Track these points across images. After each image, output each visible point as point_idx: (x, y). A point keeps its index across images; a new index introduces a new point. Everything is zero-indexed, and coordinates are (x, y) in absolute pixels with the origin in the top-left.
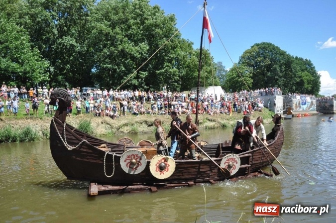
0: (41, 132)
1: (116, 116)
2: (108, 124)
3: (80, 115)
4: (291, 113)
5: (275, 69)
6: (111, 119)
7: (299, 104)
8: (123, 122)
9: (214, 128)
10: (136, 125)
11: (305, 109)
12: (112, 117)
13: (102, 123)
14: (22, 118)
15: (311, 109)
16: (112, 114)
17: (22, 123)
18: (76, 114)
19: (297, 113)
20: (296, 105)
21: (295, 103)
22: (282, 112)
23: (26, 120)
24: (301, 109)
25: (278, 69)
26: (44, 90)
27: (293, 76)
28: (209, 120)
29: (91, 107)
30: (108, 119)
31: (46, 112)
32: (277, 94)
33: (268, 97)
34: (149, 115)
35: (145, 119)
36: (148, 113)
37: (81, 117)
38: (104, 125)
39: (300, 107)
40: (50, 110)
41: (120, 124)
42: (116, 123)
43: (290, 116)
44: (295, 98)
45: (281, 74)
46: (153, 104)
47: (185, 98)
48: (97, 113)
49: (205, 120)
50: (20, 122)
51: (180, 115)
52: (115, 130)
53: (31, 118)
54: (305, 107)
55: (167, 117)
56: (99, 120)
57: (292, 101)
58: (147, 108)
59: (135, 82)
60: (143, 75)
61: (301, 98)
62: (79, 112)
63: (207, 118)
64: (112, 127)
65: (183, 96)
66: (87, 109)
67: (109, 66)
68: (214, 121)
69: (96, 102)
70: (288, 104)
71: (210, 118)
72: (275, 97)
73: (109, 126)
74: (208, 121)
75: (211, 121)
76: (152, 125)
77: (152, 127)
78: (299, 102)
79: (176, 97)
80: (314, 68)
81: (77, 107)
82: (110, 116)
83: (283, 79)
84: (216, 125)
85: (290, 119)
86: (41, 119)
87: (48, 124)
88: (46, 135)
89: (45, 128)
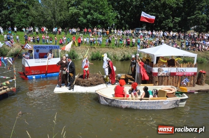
0: (113, 56)
3: (134, 47)
14: (104, 47)
17: (104, 50)
18: (132, 47)
26: (115, 31)
29: (141, 43)
31: (116, 45)
37: (135, 48)
40: (117, 43)
48: (144, 47)
53: (108, 48)
59: (171, 25)
60: (177, 20)
62: (133, 46)
69: (144, 39)
81: (133, 43)
86: (113, 48)
87: (117, 52)
88: (115, 58)
89: (115, 54)
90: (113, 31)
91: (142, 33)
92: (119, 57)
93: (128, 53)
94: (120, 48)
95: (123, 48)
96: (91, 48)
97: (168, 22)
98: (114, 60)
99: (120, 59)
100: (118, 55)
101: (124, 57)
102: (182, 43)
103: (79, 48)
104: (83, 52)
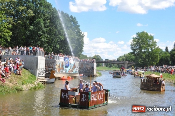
4: (54, 77)
5: (39, 23)
7: (62, 66)
11: (67, 71)
15: (74, 71)
19: (60, 76)
20: (59, 66)
21: (58, 65)
22: (44, 75)
24: (64, 72)
25: (42, 24)
27: (57, 33)
32: (40, 55)
33: (30, 57)
39: (63, 69)
43: (52, 80)
44: (59, 59)
45: (45, 30)
54: (68, 69)
57: (55, 62)
61: (64, 60)
70: (51, 66)
72: (37, 58)
78: (63, 63)
80: (79, 26)
83: (47, 35)
85: (53, 83)
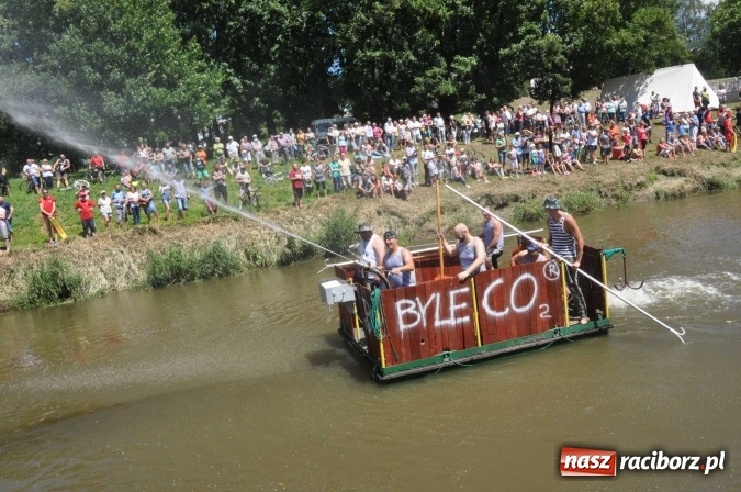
0: (242, 253)
1: (409, 191)
2: (393, 214)
6: (399, 201)
8: (430, 205)
9: (682, 196)
10: (464, 209)
12: (401, 195)
13: (379, 213)
14: (196, 223)
16: (399, 186)
17: (199, 235)
23: (204, 226)
28: (665, 173)
30: (391, 201)
31: (244, 203)
34: (494, 178)
35: (487, 190)
36: (492, 173)
37: (326, 204)
38: (383, 218)
40: (252, 194)
41: (424, 211)
42: (412, 209)
46: (503, 148)
47: (587, 114)
49: (653, 175)
50: (194, 231)
51: (578, 168)
52: (412, 228)
53: (215, 221)
55: (545, 179)
56: (370, 207)
58: (487, 160)
59: (448, 88)
60: (466, 64)
63: (658, 168)
64: (405, 222)
65: (582, 109)
66: (337, 180)
67: (377, 54)
68: (681, 174)
71: (668, 166)
73: (396, 219)
74: (661, 176)
75: (673, 175)
76: (505, 205)
77: (505, 209)
79: (563, 117)
82: (396, 192)
84: (688, 186)
86: (236, 219)
87: (254, 232)
88: (255, 258)
89: (248, 241)
90: (221, 145)
91: (342, 138)
92: (268, 251)
93: (301, 227)
94: (267, 212)
95: (278, 209)
96: (137, 236)
97: (434, 77)
98: (250, 267)
99: (275, 258)
100: (262, 244)
101: (289, 246)
102: (501, 150)
103: (84, 245)
104: (103, 258)
